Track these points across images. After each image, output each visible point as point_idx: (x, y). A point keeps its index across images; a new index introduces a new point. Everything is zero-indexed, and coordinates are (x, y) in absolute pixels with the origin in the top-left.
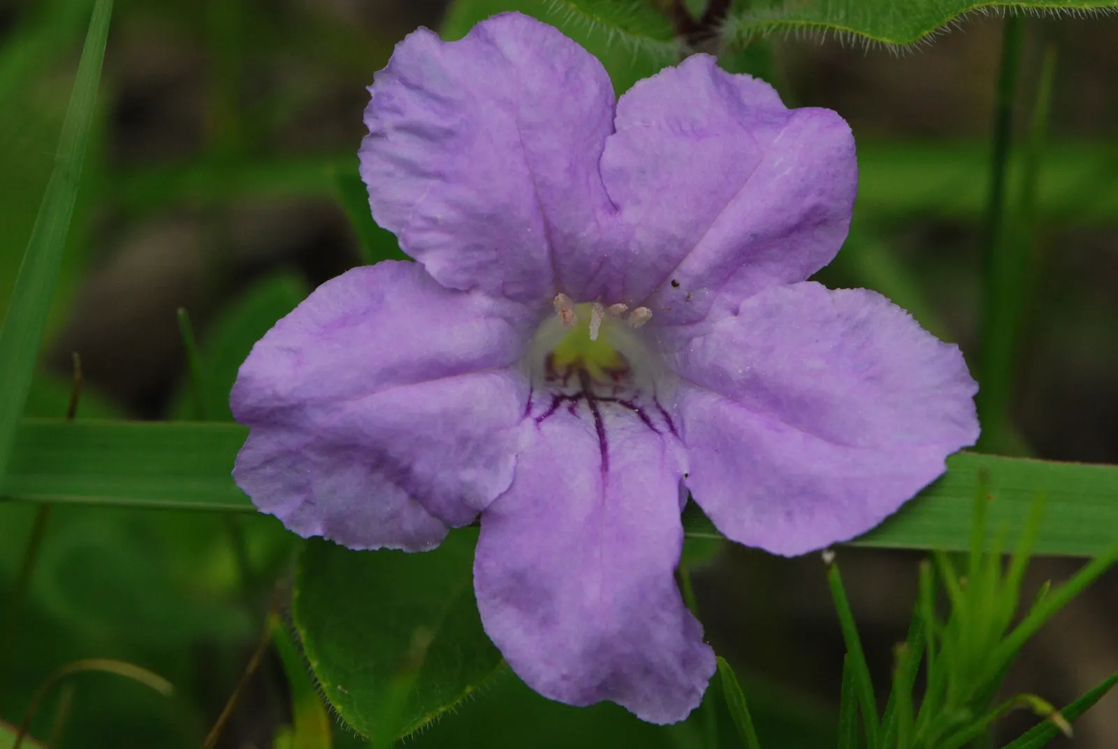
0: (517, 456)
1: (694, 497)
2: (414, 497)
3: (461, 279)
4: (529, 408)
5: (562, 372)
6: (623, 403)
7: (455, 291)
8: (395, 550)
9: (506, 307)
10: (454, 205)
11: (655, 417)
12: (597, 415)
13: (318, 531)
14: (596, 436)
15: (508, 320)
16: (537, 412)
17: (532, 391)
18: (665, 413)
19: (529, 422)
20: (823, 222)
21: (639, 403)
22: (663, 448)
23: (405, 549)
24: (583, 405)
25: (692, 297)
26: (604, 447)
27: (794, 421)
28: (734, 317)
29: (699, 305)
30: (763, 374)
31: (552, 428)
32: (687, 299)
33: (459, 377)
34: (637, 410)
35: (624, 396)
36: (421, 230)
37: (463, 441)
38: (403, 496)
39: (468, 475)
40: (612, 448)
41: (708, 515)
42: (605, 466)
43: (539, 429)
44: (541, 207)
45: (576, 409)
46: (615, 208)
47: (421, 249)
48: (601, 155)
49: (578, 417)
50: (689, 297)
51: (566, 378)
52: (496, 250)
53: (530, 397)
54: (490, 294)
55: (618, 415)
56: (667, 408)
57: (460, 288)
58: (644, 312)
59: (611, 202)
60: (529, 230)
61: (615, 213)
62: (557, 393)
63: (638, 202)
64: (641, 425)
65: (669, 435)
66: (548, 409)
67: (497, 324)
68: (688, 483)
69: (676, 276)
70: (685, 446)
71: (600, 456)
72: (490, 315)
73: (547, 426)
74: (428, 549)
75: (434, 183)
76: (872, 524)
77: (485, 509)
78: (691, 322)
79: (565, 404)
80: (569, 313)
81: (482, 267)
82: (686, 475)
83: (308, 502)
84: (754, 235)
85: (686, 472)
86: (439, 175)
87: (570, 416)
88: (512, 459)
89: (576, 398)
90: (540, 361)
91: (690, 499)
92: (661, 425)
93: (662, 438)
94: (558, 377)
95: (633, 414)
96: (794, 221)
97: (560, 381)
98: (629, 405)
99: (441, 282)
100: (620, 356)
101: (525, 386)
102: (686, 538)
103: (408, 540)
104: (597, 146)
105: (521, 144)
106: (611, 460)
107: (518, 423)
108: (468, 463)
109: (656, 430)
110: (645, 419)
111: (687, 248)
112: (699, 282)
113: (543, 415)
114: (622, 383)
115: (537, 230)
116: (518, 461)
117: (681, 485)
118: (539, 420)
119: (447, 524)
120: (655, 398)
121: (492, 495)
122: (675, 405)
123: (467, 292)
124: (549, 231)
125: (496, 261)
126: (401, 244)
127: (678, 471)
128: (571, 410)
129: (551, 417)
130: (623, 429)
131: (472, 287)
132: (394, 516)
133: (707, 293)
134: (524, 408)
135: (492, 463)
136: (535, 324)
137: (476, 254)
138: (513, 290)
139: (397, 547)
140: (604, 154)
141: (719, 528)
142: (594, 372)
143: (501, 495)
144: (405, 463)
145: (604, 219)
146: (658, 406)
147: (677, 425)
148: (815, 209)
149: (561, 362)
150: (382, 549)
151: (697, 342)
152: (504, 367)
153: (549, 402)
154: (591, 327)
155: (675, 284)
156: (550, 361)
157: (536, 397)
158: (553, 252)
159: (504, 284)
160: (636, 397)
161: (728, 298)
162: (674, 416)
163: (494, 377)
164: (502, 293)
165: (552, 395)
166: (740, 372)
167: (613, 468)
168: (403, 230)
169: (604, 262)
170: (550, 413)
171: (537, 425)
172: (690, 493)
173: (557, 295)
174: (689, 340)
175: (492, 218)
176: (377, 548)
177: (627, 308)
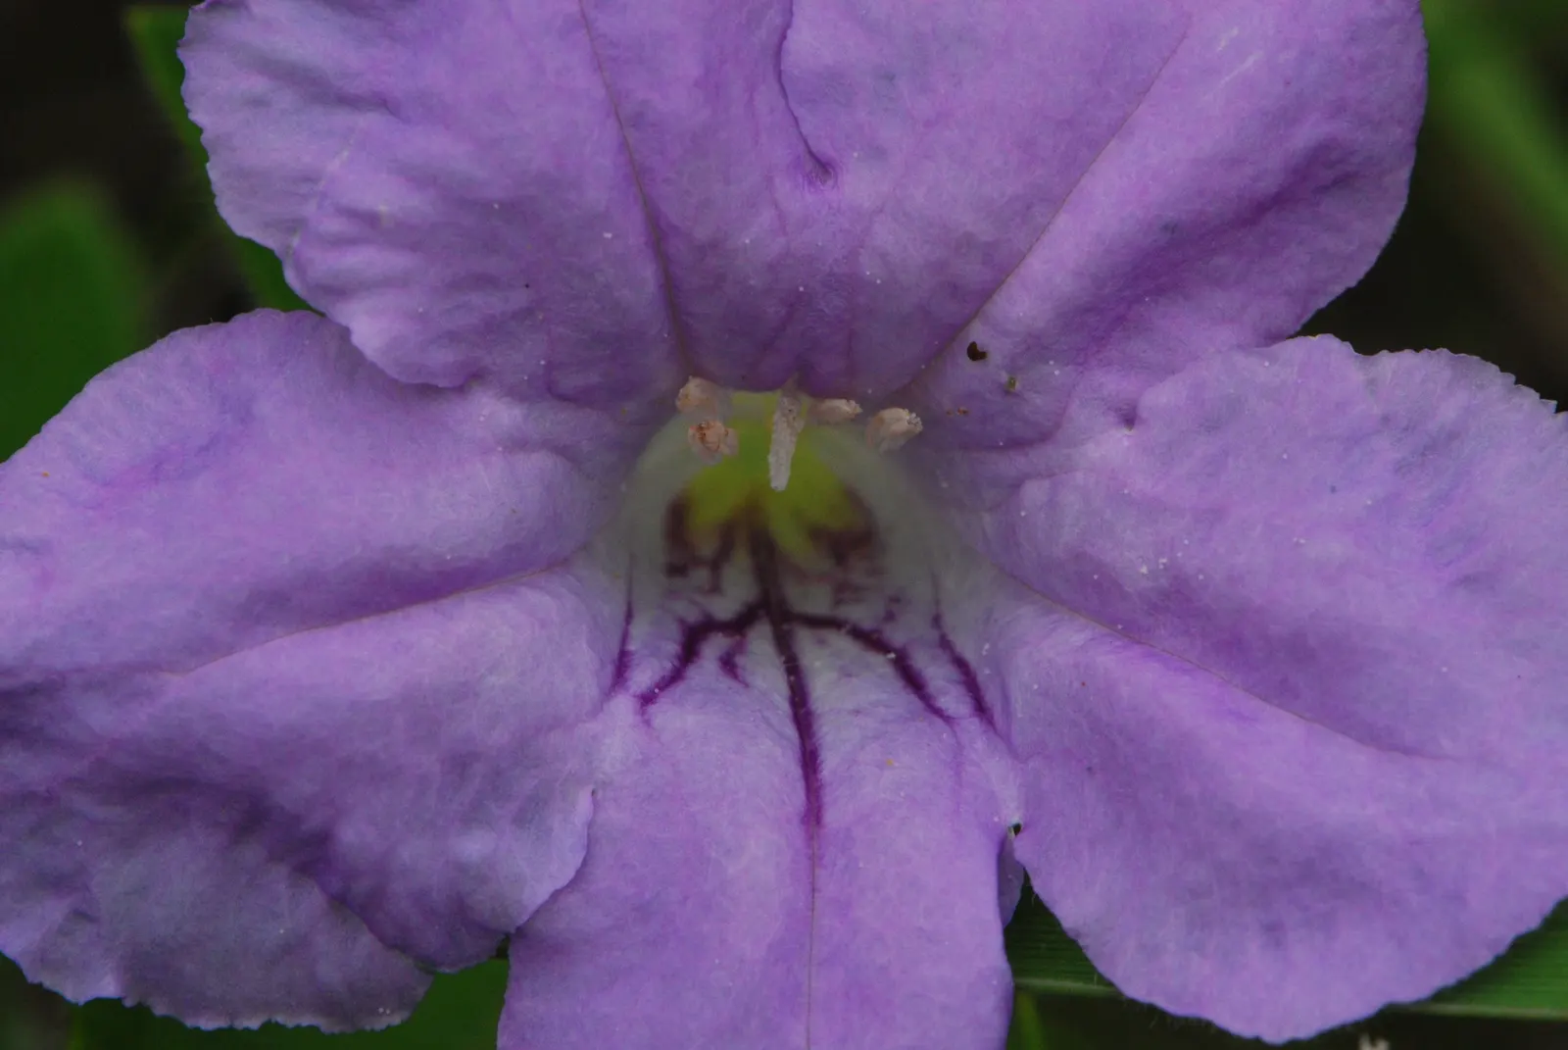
0: (593, 793)
1: (1038, 886)
2: (341, 902)
3: (442, 357)
4: (622, 666)
5: (707, 548)
6: (860, 635)
7: (427, 391)
8: (298, 1027)
9: (555, 421)
10: (420, 178)
11: (938, 675)
12: (793, 670)
13: (108, 986)
14: (791, 731)
15: (562, 451)
16: (643, 677)
17: (629, 616)
18: (961, 664)
19: (623, 706)
20: (1344, 181)
21: (897, 636)
22: (957, 762)
23: (323, 1024)
24: (760, 644)
25: (1018, 385)
26: (810, 760)
27: (1282, 694)
28: (1126, 431)
29: (1037, 403)
30: (1201, 577)
31: (676, 717)
32: (1007, 390)
33: (446, 603)
34: (892, 656)
35: (862, 614)
36: (340, 242)
37: (460, 763)
38: (313, 899)
39: (474, 846)
40: (830, 763)
41: (1071, 935)
42: (813, 814)
43: (648, 723)
44: (637, 176)
45: (740, 660)
46: (823, 168)
47: (340, 291)
48: (784, 37)
49: (747, 685)
50: (1012, 383)
51: (716, 565)
52: (527, 286)
53: (625, 637)
54: (515, 393)
55: (846, 673)
56: (969, 655)
57: (441, 383)
58: (901, 420)
59: (811, 153)
60: (608, 235)
61: (824, 182)
62: (693, 616)
63: (877, 153)
64: (904, 700)
65: (972, 726)
66: (668, 665)
67: (537, 464)
68: (1023, 850)
69: (978, 333)
70: (1012, 751)
71: (800, 786)
72: (517, 444)
73: (669, 715)
74: (380, 1024)
75: (369, 121)
76: (1484, 958)
77: (519, 929)
78: (1017, 444)
79: (713, 648)
80: (716, 430)
81: (492, 329)
82: (1017, 829)
83: (80, 915)
84: (1171, 228)
85: (1015, 819)
86: (382, 102)
87: (725, 683)
88: (583, 803)
89: (740, 625)
90: (652, 522)
91: (1027, 889)
92: (954, 701)
93: (954, 733)
94: (698, 562)
95: (881, 664)
96: (1268, 185)
97: (701, 576)
98: (871, 640)
99: (392, 372)
100: (852, 497)
101: (611, 610)
102: (1018, 990)
103: (328, 1005)
104: (774, 17)
105: (585, 21)
106: (828, 797)
107: (597, 710)
108: (472, 817)
109: (938, 712)
110: (913, 681)
111: (1001, 267)
112: (1035, 347)
113: (658, 686)
114: (857, 575)
115: (626, 235)
116: (596, 805)
117: (1004, 860)
118: (647, 699)
119: (428, 965)
120: (937, 621)
121: (537, 893)
122: (987, 646)
123: (460, 391)
124: (659, 234)
125: (528, 312)
126: (290, 276)
127: (996, 819)
128: (728, 665)
129: (679, 689)
130: (857, 712)
131: (470, 378)
132: (295, 947)
133: (1057, 372)
134: (610, 669)
135: (531, 813)
136: (631, 448)
137: (477, 299)
138: (570, 381)
139: (306, 1021)
140: (790, 33)
141: (1102, 968)
142: (790, 539)
143: (556, 895)
144: (314, 822)
145: (795, 198)
146: (945, 644)
147: (991, 696)
148: (1321, 155)
149: (709, 515)
150: (268, 1026)
151: (1034, 492)
152: (558, 564)
153: (672, 648)
154: (771, 459)
155: (976, 354)
156: (678, 516)
157: (640, 630)
158: (670, 288)
159: (550, 366)
160: (890, 617)
161: (1112, 383)
162: (984, 674)
163: (533, 597)
164: (545, 388)
165: (682, 621)
166: (1144, 570)
167: (832, 817)
168: (296, 241)
169: (796, 303)
170: (675, 677)
171: (643, 713)
172: (1027, 878)
173: (685, 381)
174: (1016, 485)
175: (515, 210)
176: (254, 1024)
177: (859, 410)
